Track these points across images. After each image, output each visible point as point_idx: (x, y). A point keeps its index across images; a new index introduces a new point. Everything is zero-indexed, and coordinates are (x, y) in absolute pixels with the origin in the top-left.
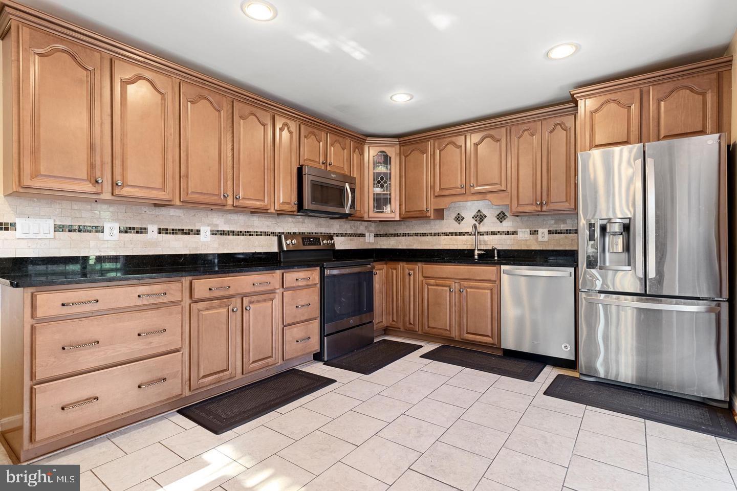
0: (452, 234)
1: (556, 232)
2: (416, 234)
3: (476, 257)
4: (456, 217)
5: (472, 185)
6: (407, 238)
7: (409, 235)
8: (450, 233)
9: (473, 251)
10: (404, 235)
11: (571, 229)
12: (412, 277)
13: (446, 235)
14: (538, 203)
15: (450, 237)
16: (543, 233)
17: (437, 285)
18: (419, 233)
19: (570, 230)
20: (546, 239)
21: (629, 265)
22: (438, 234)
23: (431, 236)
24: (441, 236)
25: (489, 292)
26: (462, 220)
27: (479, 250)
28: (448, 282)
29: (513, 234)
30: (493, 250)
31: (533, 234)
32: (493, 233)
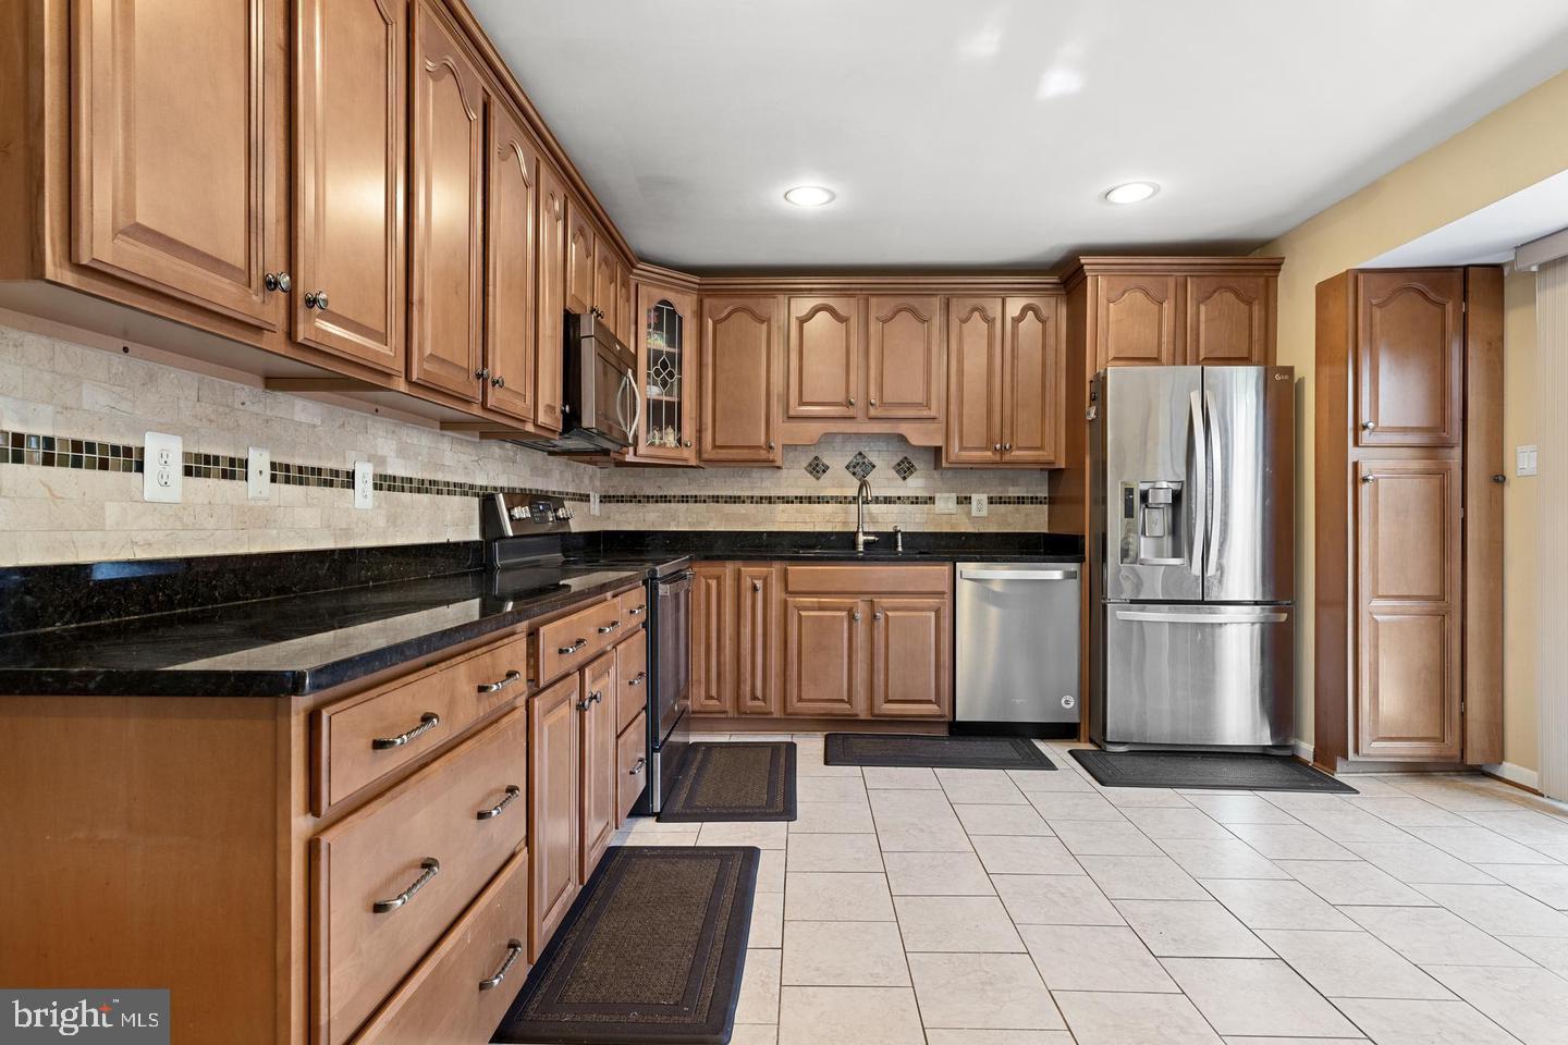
0: (801, 500)
1: (1001, 501)
2: (716, 499)
3: (861, 548)
4: (810, 465)
5: (873, 401)
6: (691, 505)
7: (696, 499)
8: (796, 498)
9: (855, 534)
10: (684, 499)
11: (1025, 495)
12: (760, 595)
13: (788, 502)
14: (998, 446)
15: (796, 506)
16: (979, 502)
17: (822, 608)
18: (722, 497)
19: (1023, 498)
20: (984, 513)
22: (770, 500)
23: (752, 502)
24: (775, 503)
25: (933, 614)
26: (824, 472)
27: (865, 534)
28: (847, 601)
29: (926, 503)
30: (896, 533)
31: (962, 503)
32: (887, 500)
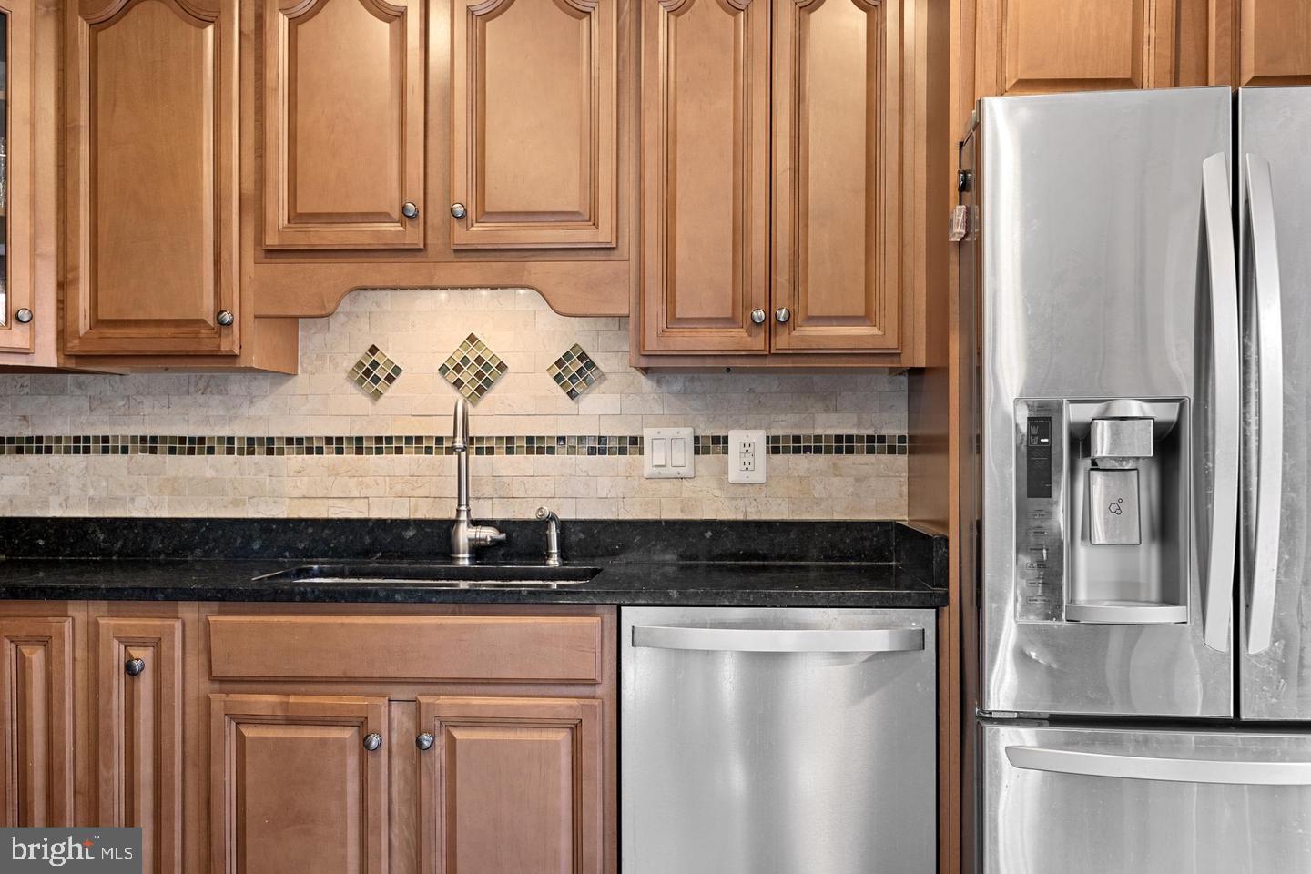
0: (337, 444)
1: (798, 445)
2: (150, 444)
3: (464, 561)
4: (360, 364)
5: (459, 210)
6: (95, 459)
7: (106, 445)
8: (329, 440)
9: (453, 523)
10: (80, 445)
11: (854, 432)
12: (145, 684)
13: (309, 451)
14: (759, 315)
15: (329, 458)
16: (747, 448)
17: (292, 721)
18: (164, 439)
19: (850, 438)
20: (758, 476)
21: (1170, 596)
22: (270, 446)
23: (230, 452)
24: (281, 452)
25: (563, 737)
26: (390, 379)
27: (475, 523)
28: (350, 702)
29: (622, 451)
30: (542, 524)
31: (706, 451)
32: (535, 445)
